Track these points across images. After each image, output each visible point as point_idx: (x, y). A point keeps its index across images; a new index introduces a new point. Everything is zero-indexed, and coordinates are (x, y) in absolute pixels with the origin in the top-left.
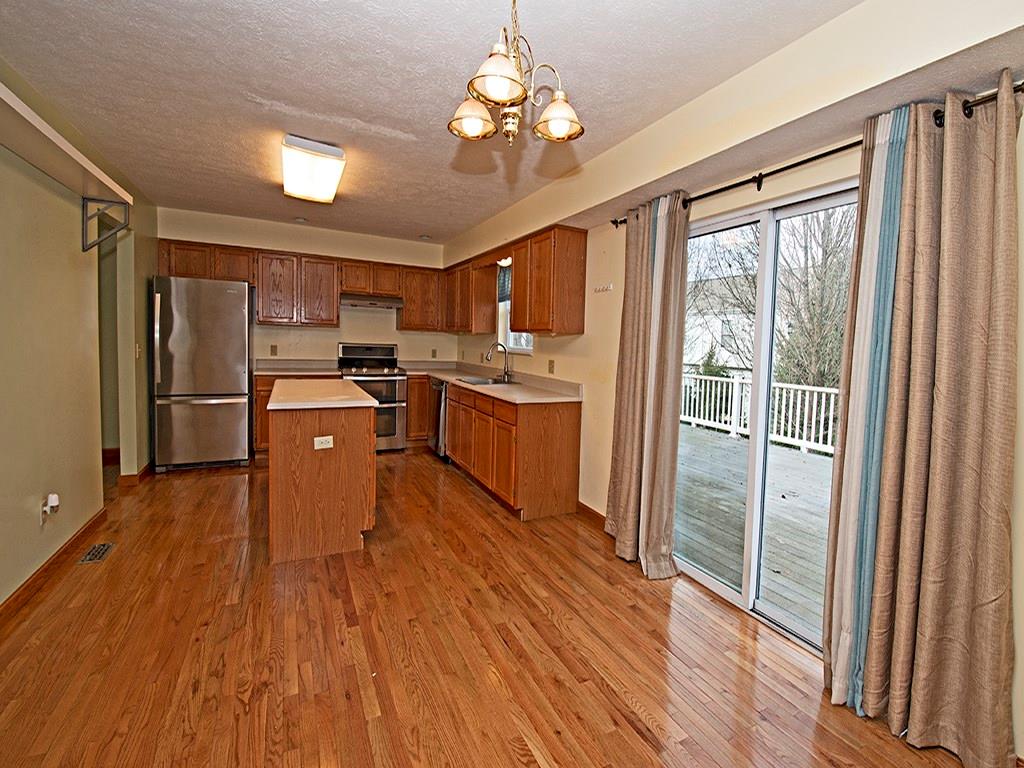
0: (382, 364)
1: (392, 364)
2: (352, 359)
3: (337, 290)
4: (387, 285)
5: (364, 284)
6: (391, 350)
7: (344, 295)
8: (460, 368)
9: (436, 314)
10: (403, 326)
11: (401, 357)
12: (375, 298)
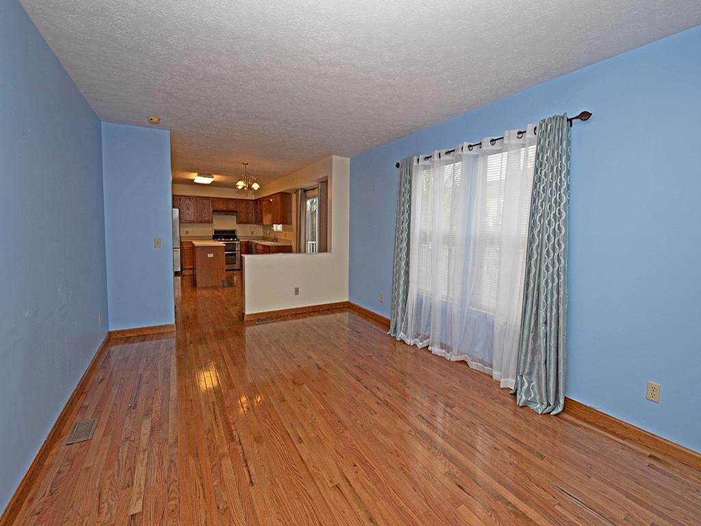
0: (230, 237)
1: (235, 237)
2: (218, 235)
3: (211, 209)
4: (232, 207)
5: (222, 206)
6: (234, 232)
7: (215, 211)
8: (264, 239)
9: (252, 217)
10: (239, 222)
11: (238, 234)
12: (227, 212)
